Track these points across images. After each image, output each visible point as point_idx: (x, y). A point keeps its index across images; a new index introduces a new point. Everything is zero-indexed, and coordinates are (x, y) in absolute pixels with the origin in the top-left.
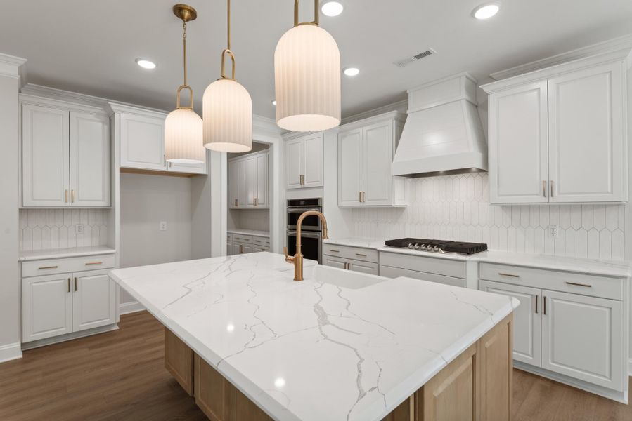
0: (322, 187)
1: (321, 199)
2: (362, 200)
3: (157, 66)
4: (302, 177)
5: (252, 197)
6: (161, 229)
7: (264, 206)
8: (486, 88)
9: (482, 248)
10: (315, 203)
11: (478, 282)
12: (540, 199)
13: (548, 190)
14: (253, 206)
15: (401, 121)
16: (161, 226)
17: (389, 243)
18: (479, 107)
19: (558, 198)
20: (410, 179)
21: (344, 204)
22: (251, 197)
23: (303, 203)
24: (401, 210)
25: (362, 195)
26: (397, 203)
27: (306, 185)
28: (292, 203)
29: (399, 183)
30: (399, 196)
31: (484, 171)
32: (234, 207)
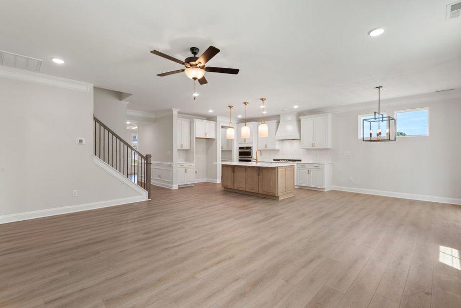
0: (252, 143)
1: (252, 146)
2: (266, 148)
8: (300, 117)
9: (300, 160)
10: (250, 148)
12: (312, 147)
13: (313, 145)
15: (278, 123)
17: (274, 160)
18: (299, 121)
19: (316, 147)
21: (259, 148)
23: (245, 148)
24: (278, 150)
25: (266, 145)
26: (277, 147)
27: (246, 142)
28: (240, 148)
29: (278, 142)
31: (300, 139)
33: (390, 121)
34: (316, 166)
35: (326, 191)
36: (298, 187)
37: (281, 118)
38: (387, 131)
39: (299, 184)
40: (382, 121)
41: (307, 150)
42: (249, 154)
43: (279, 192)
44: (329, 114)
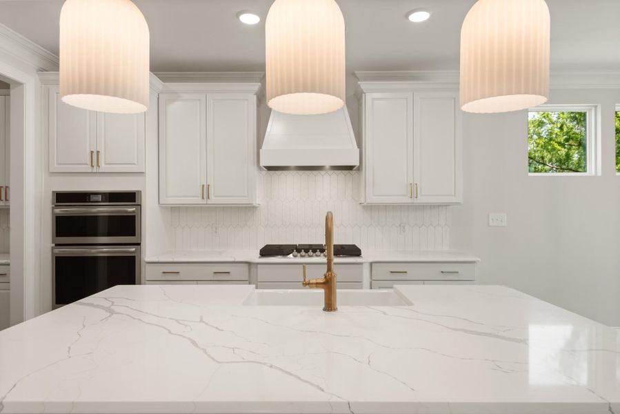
0: (142, 173)
1: (140, 192)
2: (205, 196)
4: (95, 154)
10: (128, 198)
11: (371, 283)
13: (414, 191)
20: (264, 172)
21: (171, 201)
23: (96, 198)
24: (251, 210)
25: (205, 189)
27: (105, 167)
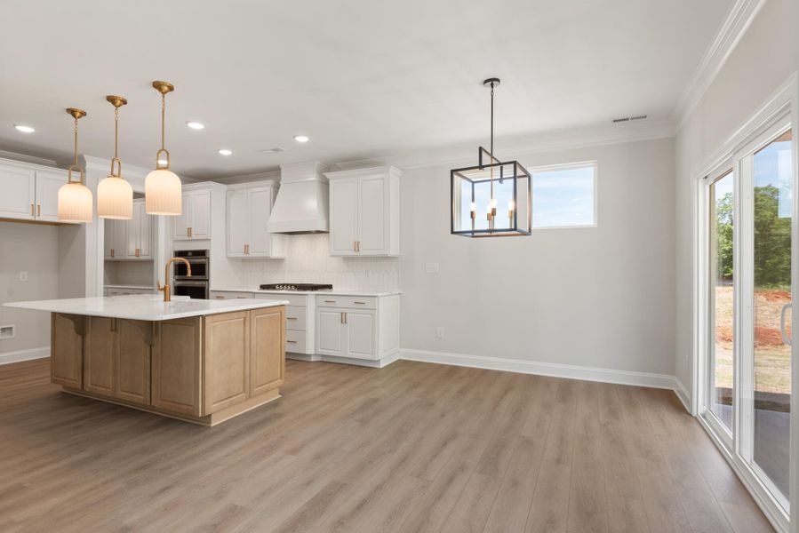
0: (209, 239)
1: (208, 250)
2: (246, 252)
3: (36, 130)
4: (189, 230)
5: (134, 247)
6: (21, 280)
7: (149, 258)
8: (328, 175)
9: (330, 287)
10: (202, 253)
12: (353, 253)
13: (357, 247)
14: (134, 258)
15: (277, 188)
16: (21, 277)
17: (263, 287)
18: (325, 184)
19: (361, 253)
20: (288, 236)
21: (232, 255)
22: (132, 248)
23: (190, 254)
24: (280, 261)
25: (246, 247)
26: (275, 254)
27: (194, 237)
28: (180, 254)
29: (277, 239)
30: (277, 249)
31: (328, 232)
32: (110, 258)
33: (518, 180)
34: (359, 301)
35: (382, 365)
36: (319, 359)
37: (283, 174)
38: (511, 206)
39: (321, 352)
40: (501, 180)
41: (347, 259)
42: (201, 270)
43: (209, 401)
44: (392, 169)
